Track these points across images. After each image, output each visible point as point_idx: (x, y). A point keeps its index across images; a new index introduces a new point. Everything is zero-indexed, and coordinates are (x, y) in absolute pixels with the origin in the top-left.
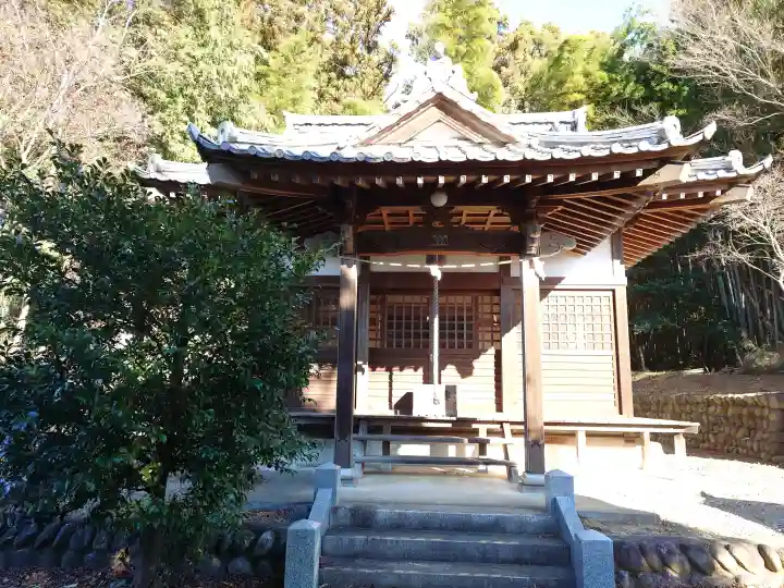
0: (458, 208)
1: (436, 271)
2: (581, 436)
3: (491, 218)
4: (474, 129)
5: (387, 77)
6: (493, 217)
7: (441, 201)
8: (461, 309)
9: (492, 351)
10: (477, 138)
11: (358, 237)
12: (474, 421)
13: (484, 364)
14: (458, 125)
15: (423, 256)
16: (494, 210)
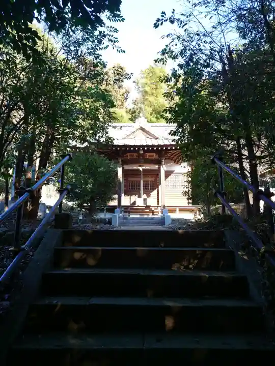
0: (146, 154)
1: (141, 169)
2: (178, 210)
3: (154, 156)
4: (150, 136)
5: (126, 99)
6: (155, 156)
7: (142, 152)
8: (148, 182)
9: (156, 190)
10: (150, 137)
11: (122, 161)
12: (151, 206)
13: (154, 193)
14: (146, 134)
15: (138, 165)
16: (154, 154)
